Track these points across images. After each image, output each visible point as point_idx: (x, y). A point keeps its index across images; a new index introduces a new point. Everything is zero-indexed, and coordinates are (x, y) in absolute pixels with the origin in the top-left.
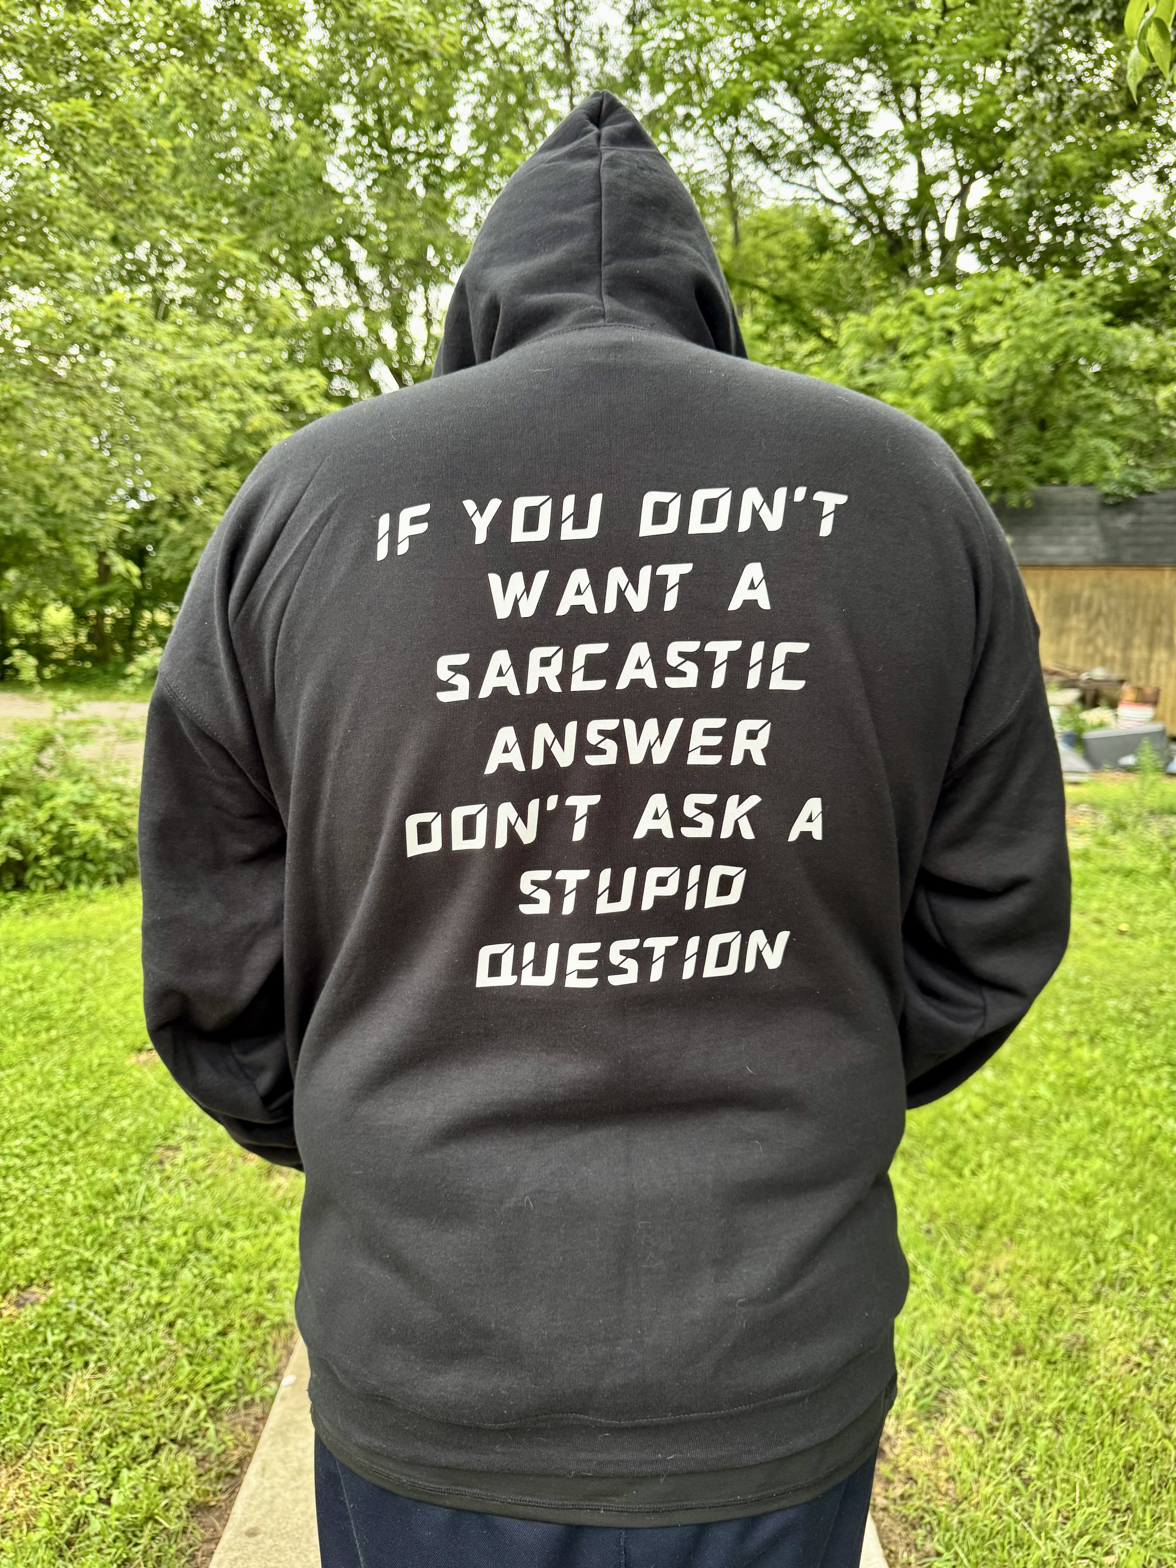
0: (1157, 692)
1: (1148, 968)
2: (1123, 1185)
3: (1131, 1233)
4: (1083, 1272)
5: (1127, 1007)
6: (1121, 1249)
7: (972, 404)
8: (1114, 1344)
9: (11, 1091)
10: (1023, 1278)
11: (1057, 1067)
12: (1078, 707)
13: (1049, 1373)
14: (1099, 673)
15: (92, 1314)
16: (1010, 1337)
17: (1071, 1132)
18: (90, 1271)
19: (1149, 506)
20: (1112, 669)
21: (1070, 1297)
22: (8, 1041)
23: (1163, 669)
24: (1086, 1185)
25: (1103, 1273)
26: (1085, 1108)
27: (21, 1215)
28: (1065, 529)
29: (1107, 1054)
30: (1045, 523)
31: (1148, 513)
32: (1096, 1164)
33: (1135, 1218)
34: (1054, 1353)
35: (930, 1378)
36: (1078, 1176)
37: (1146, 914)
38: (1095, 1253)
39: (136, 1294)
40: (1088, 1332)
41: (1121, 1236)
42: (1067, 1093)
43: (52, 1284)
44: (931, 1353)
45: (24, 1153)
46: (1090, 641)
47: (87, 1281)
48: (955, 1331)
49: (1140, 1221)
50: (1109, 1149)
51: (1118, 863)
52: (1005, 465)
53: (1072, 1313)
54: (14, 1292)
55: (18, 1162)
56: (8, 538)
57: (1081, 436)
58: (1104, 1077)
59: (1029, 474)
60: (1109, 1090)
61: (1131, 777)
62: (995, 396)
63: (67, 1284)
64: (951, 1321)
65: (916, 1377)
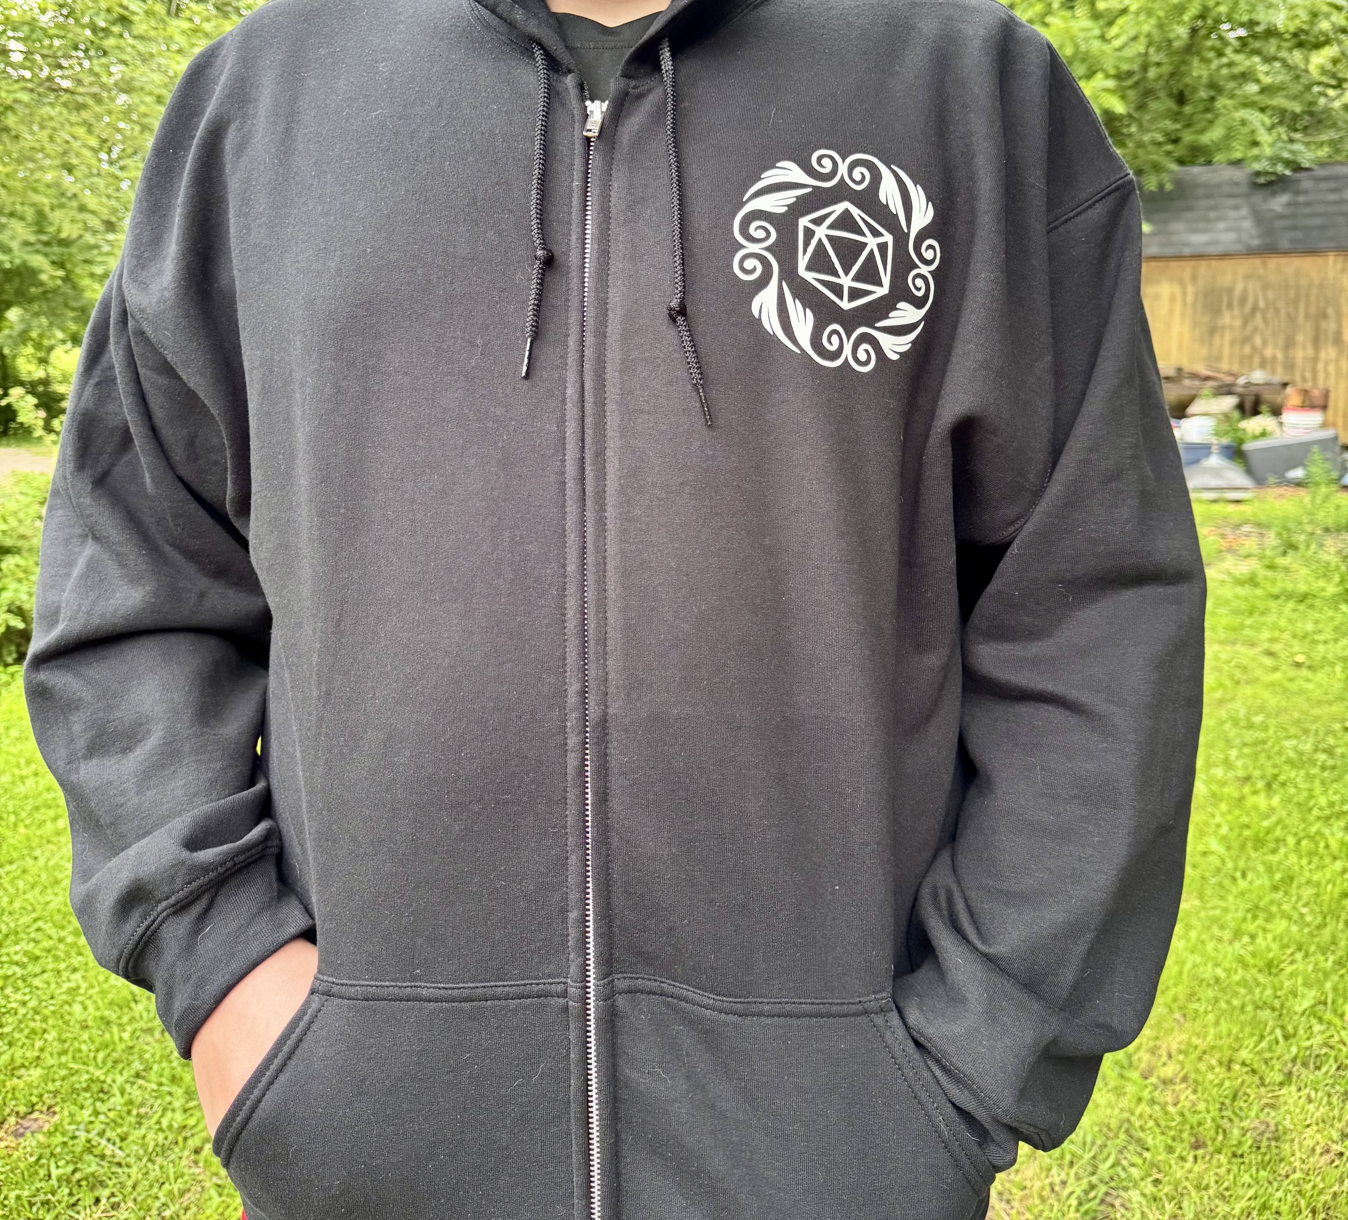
0: (1326, 395)
1: (1330, 703)
2: (1313, 948)
3: (1325, 1004)
4: (1270, 1049)
5: (1307, 747)
6: (1314, 1021)
7: (1100, 75)
8: (1310, 1132)
9: (12, 890)
10: (1200, 1059)
11: (1229, 817)
12: (1236, 415)
13: (1235, 1169)
14: (1258, 376)
15: (103, 1142)
16: (1187, 1127)
17: (1250, 891)
18: (103, 1093)
19: (1306, 184)
20: (1273, 372)
21: (1256, 1079)
22: (8, 833)
23: (1331, 369)
24: (1269, 950)
25: (1294, 1050)
26: (1264, 863)
27: (22, 1031)
28: (1212, 214)
29: (1287, 801)
30: (1189, 209)
31: (1306, 192)
32: (1280, 925)
33: (1328, 986)
34: (1240, 1143)
35: (1094, 1179)
36: (1259, 940)
37: (1325, 642)
38: (1283, 1028)
39: (156, 1117)
40: (1279, 1118)
41: (1314, 1006)
42: (1243, 847)
43: (57, 1109)
44: (1095, 1149)
45: (25, 960)
46: (1247, 340)
47: (98, 1104)
48: (1122, 1122)
49: (1335, 989)
50: (1294, 908)
51: (1290, 587)
52: (1140, 145)
53: (1260, 1098)
54: (12, 1120)
55: (19, 971)
56: (7, 272)
57: (1225, 107)
58: (1285, 827)
59: (1168, 153)
60: (1291, 841)
61: (1302, 492)
62: (1125, 67)
63: (74, 1109)
64: (1117, 1111)
65: (1078, 1178)
